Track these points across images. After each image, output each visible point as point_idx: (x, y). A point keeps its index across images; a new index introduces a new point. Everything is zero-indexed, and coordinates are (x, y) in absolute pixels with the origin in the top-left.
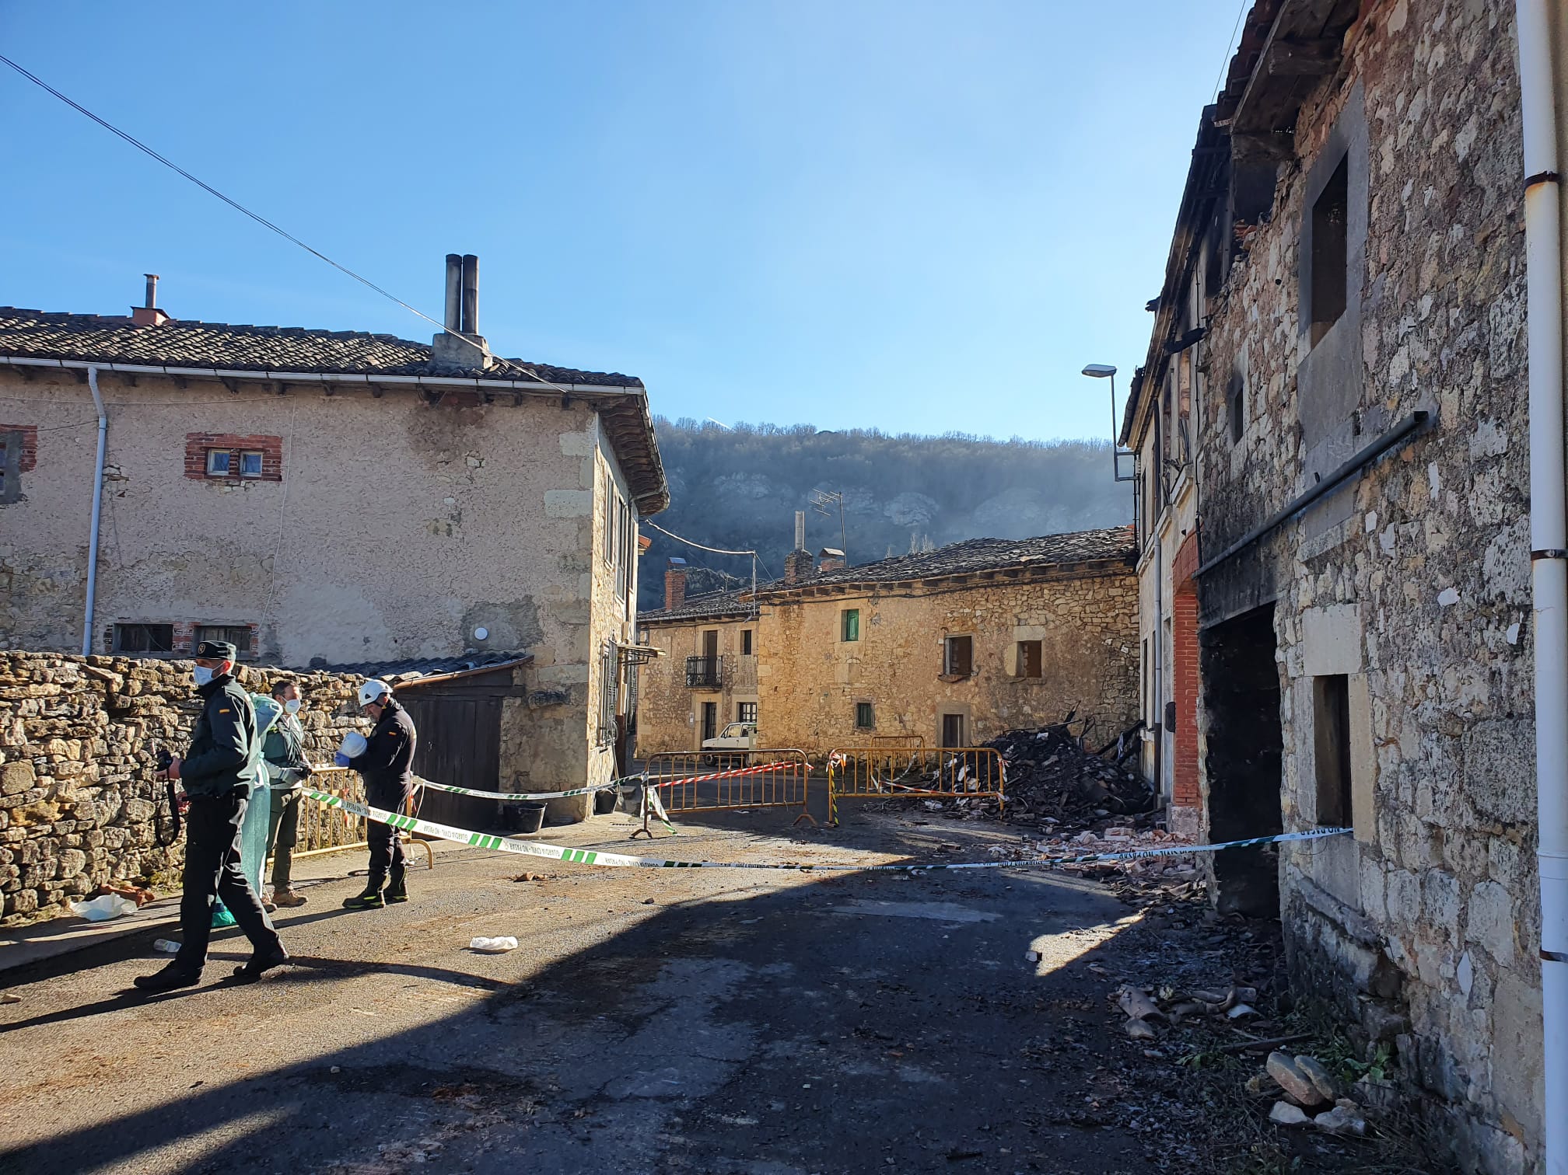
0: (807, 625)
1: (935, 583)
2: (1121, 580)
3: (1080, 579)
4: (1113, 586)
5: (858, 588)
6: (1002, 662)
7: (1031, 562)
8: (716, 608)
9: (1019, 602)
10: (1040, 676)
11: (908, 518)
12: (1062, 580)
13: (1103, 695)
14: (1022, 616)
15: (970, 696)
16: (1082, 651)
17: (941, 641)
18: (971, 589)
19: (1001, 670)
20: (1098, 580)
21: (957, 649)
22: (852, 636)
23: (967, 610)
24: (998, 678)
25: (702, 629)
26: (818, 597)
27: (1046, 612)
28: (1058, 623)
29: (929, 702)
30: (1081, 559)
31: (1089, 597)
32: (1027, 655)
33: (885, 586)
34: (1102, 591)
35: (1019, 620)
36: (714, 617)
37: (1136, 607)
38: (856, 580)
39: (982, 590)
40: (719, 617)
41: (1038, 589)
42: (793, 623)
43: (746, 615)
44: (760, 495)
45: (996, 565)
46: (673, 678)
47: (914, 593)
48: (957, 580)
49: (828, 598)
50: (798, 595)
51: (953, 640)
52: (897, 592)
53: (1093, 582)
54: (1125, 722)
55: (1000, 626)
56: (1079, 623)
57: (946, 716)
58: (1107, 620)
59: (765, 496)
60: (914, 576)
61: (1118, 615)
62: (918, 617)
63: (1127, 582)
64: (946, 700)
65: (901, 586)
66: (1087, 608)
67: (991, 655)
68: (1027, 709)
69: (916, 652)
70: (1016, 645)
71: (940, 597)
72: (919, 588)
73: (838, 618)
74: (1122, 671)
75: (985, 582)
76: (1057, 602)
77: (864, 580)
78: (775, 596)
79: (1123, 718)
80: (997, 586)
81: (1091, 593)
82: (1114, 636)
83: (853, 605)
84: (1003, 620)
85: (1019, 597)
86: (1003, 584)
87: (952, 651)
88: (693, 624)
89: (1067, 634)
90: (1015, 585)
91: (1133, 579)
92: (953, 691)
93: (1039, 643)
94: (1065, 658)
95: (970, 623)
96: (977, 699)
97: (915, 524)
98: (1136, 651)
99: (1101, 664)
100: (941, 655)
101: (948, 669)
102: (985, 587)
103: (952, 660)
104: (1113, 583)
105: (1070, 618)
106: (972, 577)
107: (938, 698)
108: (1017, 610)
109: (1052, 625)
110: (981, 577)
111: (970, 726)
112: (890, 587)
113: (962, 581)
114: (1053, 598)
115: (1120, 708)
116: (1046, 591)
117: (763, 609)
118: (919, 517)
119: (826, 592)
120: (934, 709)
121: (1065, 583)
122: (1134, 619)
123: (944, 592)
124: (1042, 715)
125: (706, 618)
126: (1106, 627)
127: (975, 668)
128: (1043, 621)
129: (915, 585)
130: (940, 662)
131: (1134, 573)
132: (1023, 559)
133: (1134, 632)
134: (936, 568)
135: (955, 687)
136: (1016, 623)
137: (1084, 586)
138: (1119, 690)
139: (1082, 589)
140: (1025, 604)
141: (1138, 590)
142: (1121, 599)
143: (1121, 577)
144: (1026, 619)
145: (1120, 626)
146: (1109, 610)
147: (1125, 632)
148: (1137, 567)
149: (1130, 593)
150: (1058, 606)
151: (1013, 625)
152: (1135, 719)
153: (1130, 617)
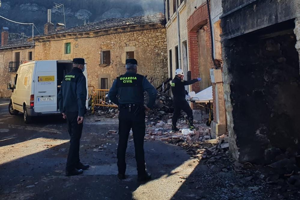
0: (52, 48)
1: (97, 33)
2: (160, 30)
3: (146, 30)
4: (157, 32)
5: (70, 35)
6: (121, 59)
7: (130, 24)
8: (19, 44)
9: (126, 38)
11: (82, 17)
12: (140, 30)
13: (155, 70)
14: (127, 43)
15: (110, 71)
16: (148, 54)
17: (100, 53)
18: (110, 34)
19: (120, 62)
20: (152, 30)
21: (105, 55)
22: (68, 52)
23: (108, 42)
24: (120, 65)
25: (14, 52)
26: (56, 39)
27: (135, 41)
28: (139, 45)
29: (96, 74)
30: (147, 23)
31: (150, 36)
32: (129, 56)
33: (80, 34)
34: (154, 34)
36: (19, 47)
37: (165, 39)
38: (70, 32)
39: (113, 35)
40: (20, 47)
41: (132, 34)
42: (47, 48)
43: (30, 46)
44: (35, 10)
45: (118, 26)
46: (4, 69)
47: (90, 36)
48: (105, 31)
49: (60, 39)
50: (49, 38)
51: (104, 52)
52: (84, 36)
53: (151, 31)
54: (163, 79)
55: (120, 47)
56: (146, 45)
57: (102, 79)
58: (156, 44)
59: (37, 10)
60: (90, 30)
61: (159, 42)
62: (92, 44)
63: (162, 31)
64: (102, 73)
65: (85, 34)
66: (149, 40)
67: (117, 57)
69: (91, 57)
70: (125, 54)
71: (99, 37)
72: (92, 34)
73: (63, 46)
74: (161, 61)
75: (115, 32)
76: (139, 38)
77: (72, 32)
78: (41, 39)
79: (163, 77)
80: (119, 33)
81: (150, 35)
82: (158, 49)
83: (69, 41)
84: (121, 45)
85: (126, 36)
86: (121, 32)
87: (104, 56)
88: (11, 50)
89: (143, 49)
90: (124, 32)
91: (164, 29)
92: (104, 70)
93: (133, 52)
94: (142, 57)
95: (109, 46)
96: (112, 72)
97: (84, 19)
98: (166, 54)
99: (155, 59)
100: (100, 58)
101: (102, 62)
102: (115, 34)
103: (103, 59)
104: (157, 31)
105: (143, 43)
106: (110, 30)
107: (99, 73)
108: (126, 41)
109: (137, 46)
110: (113, 30)
111: (110, 82)
112: (82, 34)
113: (107, 32)
114: (137, 37)
115: (161, 73)
116: (135, 34)
117: (37, 43)
118: (86, 17)
119: (59, 37)
120: (97, 76)
121: (141, 31)
122: (165, 43)
123: (101, 36)
125: (16, 48)
126: (156, 46)
127: (111, 61)
128: (134, 44)
129: (90, 34)
130: (99, 60)
131: (165, 28)
132: (127, 24)
133: (165, 48)
134: (97, 27)
135: (105, 68)
136: (125, 46)
137: (148, 32)
138: (161, 67)
139: (147, 33)
140: (128, 39)
141: (166, 33)
142: (160, 36)
143: (160, 29)
144: (129, 44)
145: (160, 45)
146: (156, 40)
147: (162, 47)
148: (166, 25)
149: (164, 34)
150: (139, 39)
151: (124, 46)
152: (167, 77)
153: (164, 42)
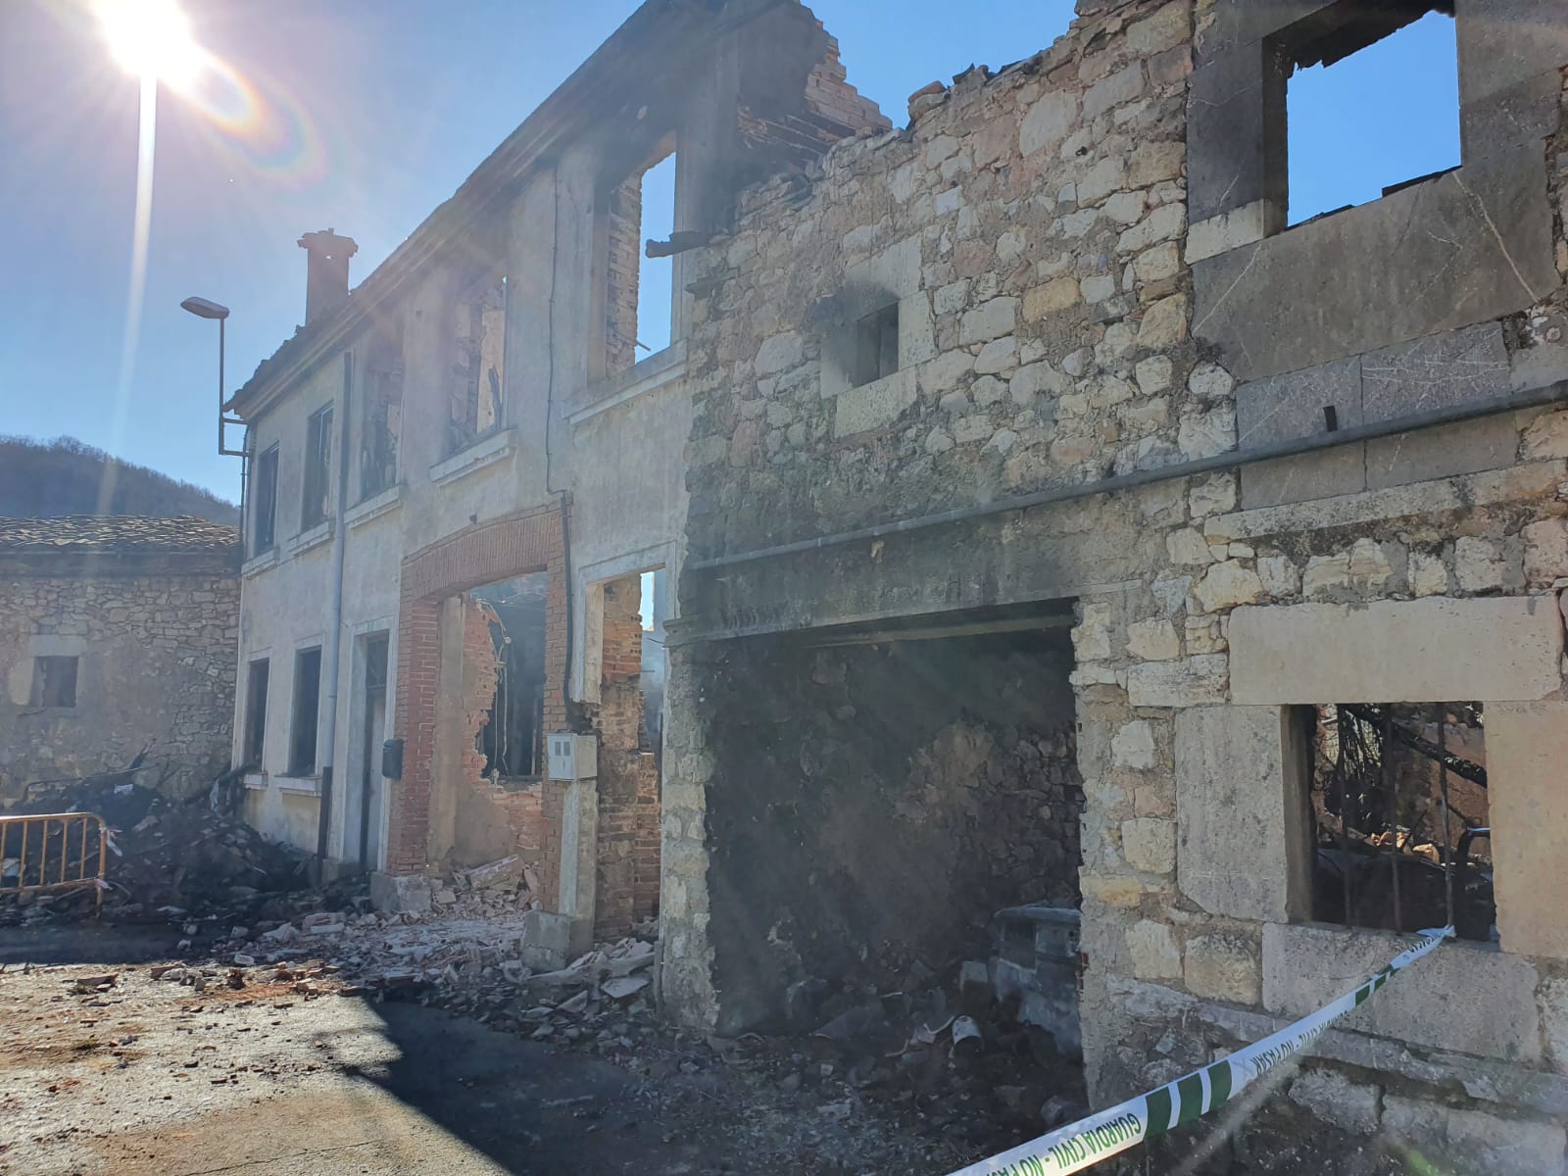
2: (213, 582)
3: (149, 576)
4: (200, 589)
6: (5, 685)
7: (72, 546)
9: (43, 602)
10: (73, 705)
12: (122, 576)
13: (176, 730)
14: (46, 621)
16: (146, 672)
19: (2, 697)
20: (177, 580)
27: (87, 617)
28: (107, 633)
31: (162, 601)
34: (183, 595)
35: (40, 626)
37: (234, 618)
41: (77, 584)
53: (170, 582)
54: (208, 766)
56: (143, 634)
58: (188, 633)
61: (204, 627)
63: (222, 585)
66: (158, 615)
68: (46, 751)
70: (30, 664)
74: (206, 699)
76: (108, 605)
79: (205, 761)
80: (5, 576)
81: (165, 596)
82: (196, 653)
84: (11, 626)
85: (42, 594)
86: (17, 575)
89: (122, 649)
90: (36, 576)
91: (230, 583)
93: (74, 660)
94: (117, 681)
98: (231, 674)
99: (176, 689)
104: (200, 584)
105: (129, 628)
108: (39, 612)
109: (97, 636)
114: (101, 599)
115: (200, 746)
116: (91, 589)
121: (125, 579)
122: (228, 634)
124: (71, 758)
126: (186, 642)
128: (83, 629)
131: (234, 575)
132: (60, 542)
133: (228, 650)
136: (34, 628)
137: (155, 587)
138: (202, 724)
139: (151, 590)
140: (52, 604)
141: (238, 597)
142: (212, 606)
143: (213, 579)
144: (53, 627)
145: (206, 641)
146: (192, 620)
147: (216, 649)
148: (245, 568)
149: (226, 600)
150: (109, 610)
151: (30, 633)
152: (222, 760)
153: (223, 630)
